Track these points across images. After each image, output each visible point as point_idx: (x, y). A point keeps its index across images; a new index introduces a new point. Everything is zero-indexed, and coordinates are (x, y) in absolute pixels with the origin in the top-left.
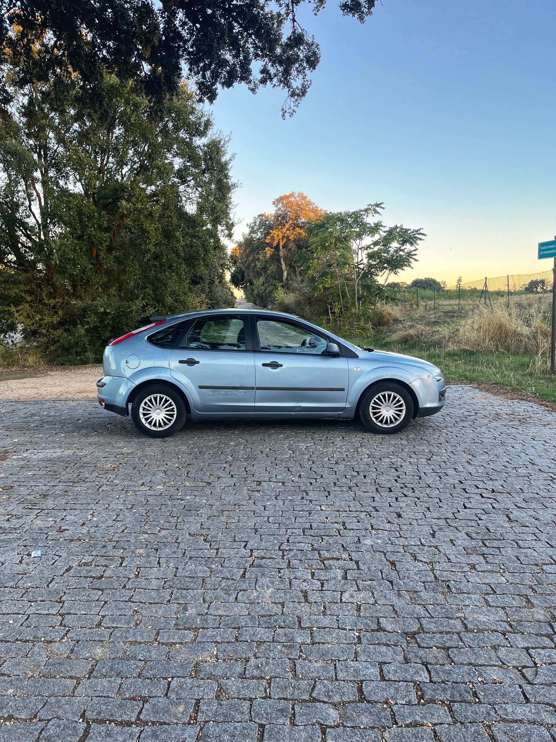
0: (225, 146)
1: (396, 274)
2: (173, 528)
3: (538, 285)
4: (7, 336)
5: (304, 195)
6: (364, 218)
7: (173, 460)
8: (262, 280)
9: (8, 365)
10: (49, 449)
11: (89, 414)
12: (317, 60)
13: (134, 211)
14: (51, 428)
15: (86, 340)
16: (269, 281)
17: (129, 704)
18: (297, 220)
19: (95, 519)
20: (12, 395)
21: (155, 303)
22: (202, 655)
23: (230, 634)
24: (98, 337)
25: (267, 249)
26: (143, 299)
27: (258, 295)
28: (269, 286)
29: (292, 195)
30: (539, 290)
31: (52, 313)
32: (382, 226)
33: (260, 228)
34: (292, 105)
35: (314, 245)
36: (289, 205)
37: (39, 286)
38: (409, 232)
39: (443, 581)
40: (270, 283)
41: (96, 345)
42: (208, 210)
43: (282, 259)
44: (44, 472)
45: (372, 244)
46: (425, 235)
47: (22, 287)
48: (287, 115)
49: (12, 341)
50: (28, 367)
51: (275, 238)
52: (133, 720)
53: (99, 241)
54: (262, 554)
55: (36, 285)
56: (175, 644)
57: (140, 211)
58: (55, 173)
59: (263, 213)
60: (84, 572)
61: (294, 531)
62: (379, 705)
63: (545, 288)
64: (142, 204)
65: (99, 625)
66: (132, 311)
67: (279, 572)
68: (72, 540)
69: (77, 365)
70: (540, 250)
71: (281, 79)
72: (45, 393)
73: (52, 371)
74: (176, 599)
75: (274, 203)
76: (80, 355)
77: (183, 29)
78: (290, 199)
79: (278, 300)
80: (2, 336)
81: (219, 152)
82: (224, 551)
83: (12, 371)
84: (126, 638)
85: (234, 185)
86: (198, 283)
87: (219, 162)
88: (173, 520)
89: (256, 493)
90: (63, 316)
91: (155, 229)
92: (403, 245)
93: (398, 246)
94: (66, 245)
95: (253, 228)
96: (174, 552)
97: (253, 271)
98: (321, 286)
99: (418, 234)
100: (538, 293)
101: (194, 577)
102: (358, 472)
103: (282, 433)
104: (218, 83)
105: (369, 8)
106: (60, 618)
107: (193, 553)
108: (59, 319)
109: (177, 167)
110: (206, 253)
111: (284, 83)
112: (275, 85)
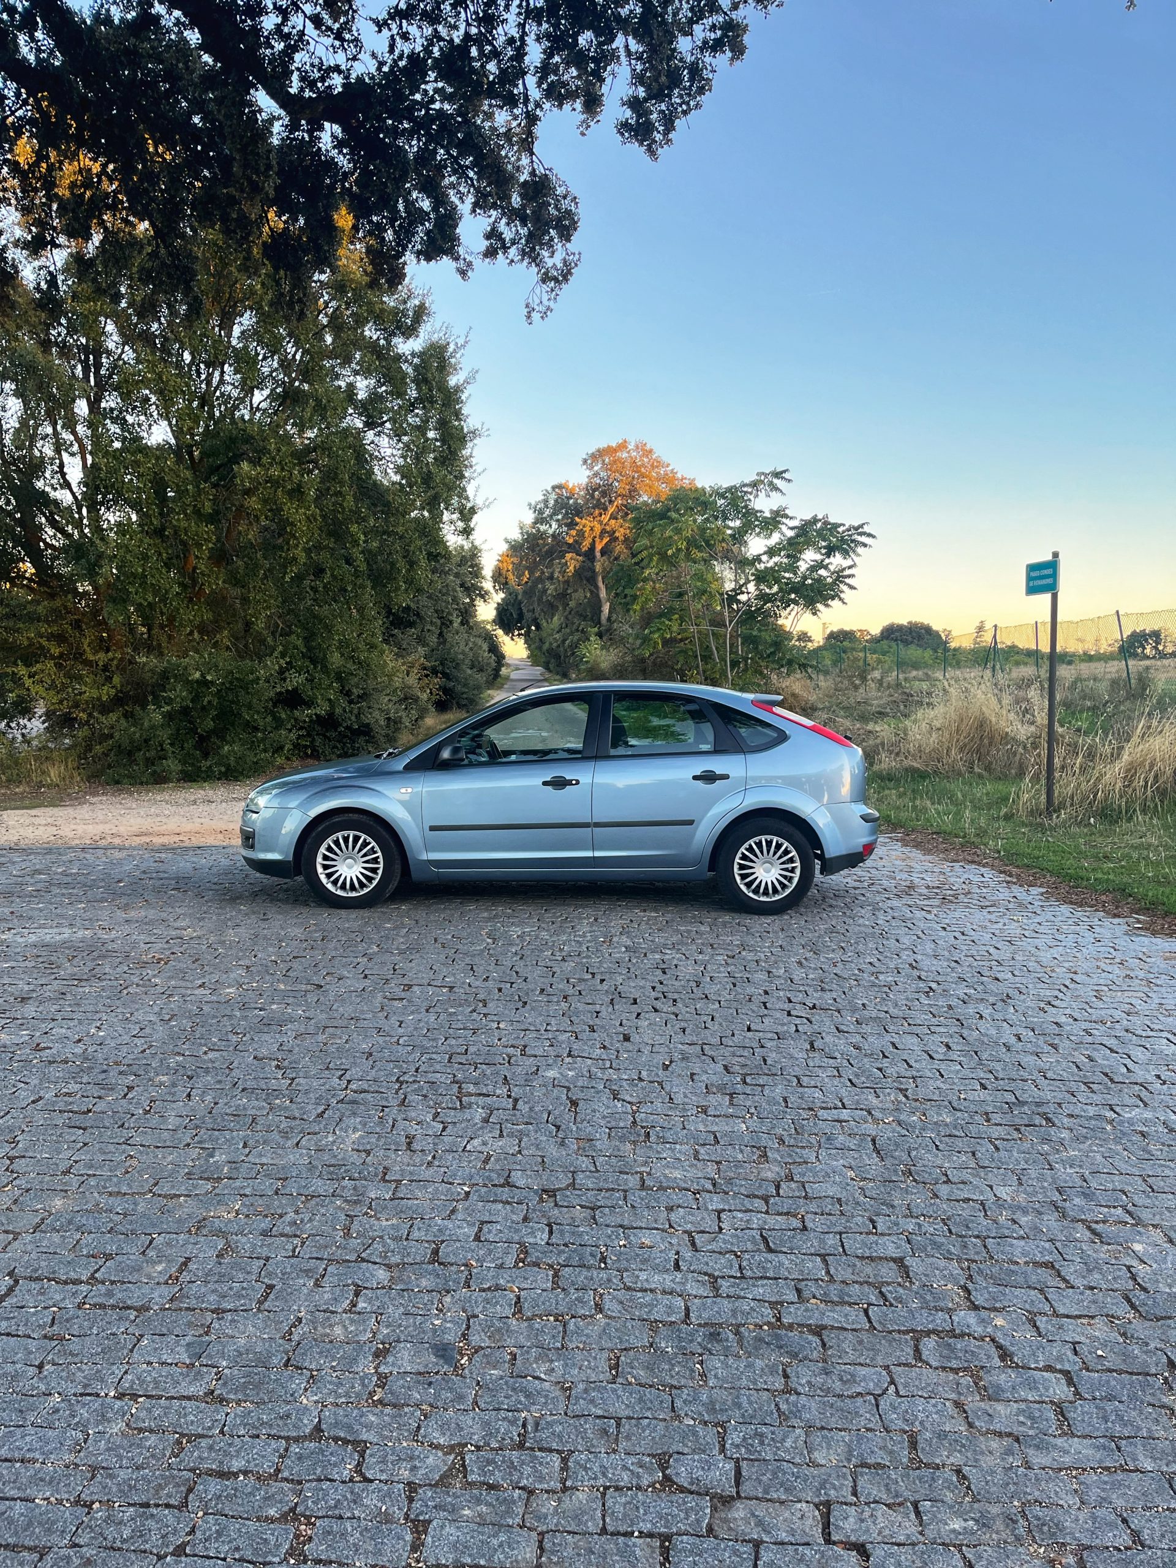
0: (458, 356)
1: (814, 614)
2: (231, 1048)
3: (1146, 640)
4: (13, 725)
5: (648, 447)
6: (750, 500)
7: (271, 949)
8: (556, 620)
9: (9, 781)
10: (51, 927)
11: (144, 872)
12: (574, 225)
13: (267, 482)
14: (63, 895)
15: (164, 735)
16: (573, 623)
17: (84, 1260)
18: (632, 497)
19: (102, 1034)
20: (5, 838)
21: (307, 663)
22: (216, 1209)
23: (267, 1185)
24: (191, 729)
25: (568, 556)
26: (283, 655)
27: (550, 651)
28: (572, 633)
29: (623, 446)
30: (1148, 651)
31: (100, 679)
32: (786, 516)
33: (554, 514)
34: (545, 297)
35: (645, 554)
36: (616, 466)
37: (77, 625)
38: (840, 529)
39: (642, 1127)
40: (575, 627)
41: (186, 745)
42: (416, 482)
43: (600, 578)
44: (33, 964)
45: (765, 553)
46: (874, 537)
47: (44, 628)
48: (536, 316)
49: (23, 735)
50: (49, 786)
51: (586, 534)
52: (84, 1278)
53: (193, 539)
54: (365, 1086)
55: (71, 625)
56: (180, 1196)
57: (278, 482)
58: (119, 401)
59: (563, 482)
60: (61, 1104)
61: (434, 1056)
62: (454, 1268)
63: (1161, 648)
64: (283, 469)
65: (67, 1172)
66: (258, 678)
67: (383, 1111)
68: (50, 1063)
69: (147, 783)
70: (1029, 579)
71: (523, 250)
72: (71, 835)
73: (94, 794)
74: (200, 1142)
75: (585, 461)
76: (153, 764)
77: (340, 152)
78: (619, 454)
79: (587, 662)
80: (3, 724)
81: (444, 367)
82: (302, 1081)
83: (16, 794)
84: (105, 1187)
85: (474, 433)
86: (411, 625)
87: (443, 387)
88: (234, 1038)
89: (396, 1003)
90: (122, 686)
91: (308, 518)
92: (828, 555)
93: (819, 557)
94: (127, 547)
95: (541, 512)
96: (220, 1082)
97: (540, 600)
98: (656, 636)
99: (861, 534)
100: (1148, 657)
101: (239, 1116)
102: (593, 974)
103: (486, 910)
104: (408, 253)
105: (666, 133)
106: (8, 1162)
107: (250, 1084)
108: (113, 692)
109: (362, 395)
110: (411, 566)
111: (530, 257)
112: (512, 261)
